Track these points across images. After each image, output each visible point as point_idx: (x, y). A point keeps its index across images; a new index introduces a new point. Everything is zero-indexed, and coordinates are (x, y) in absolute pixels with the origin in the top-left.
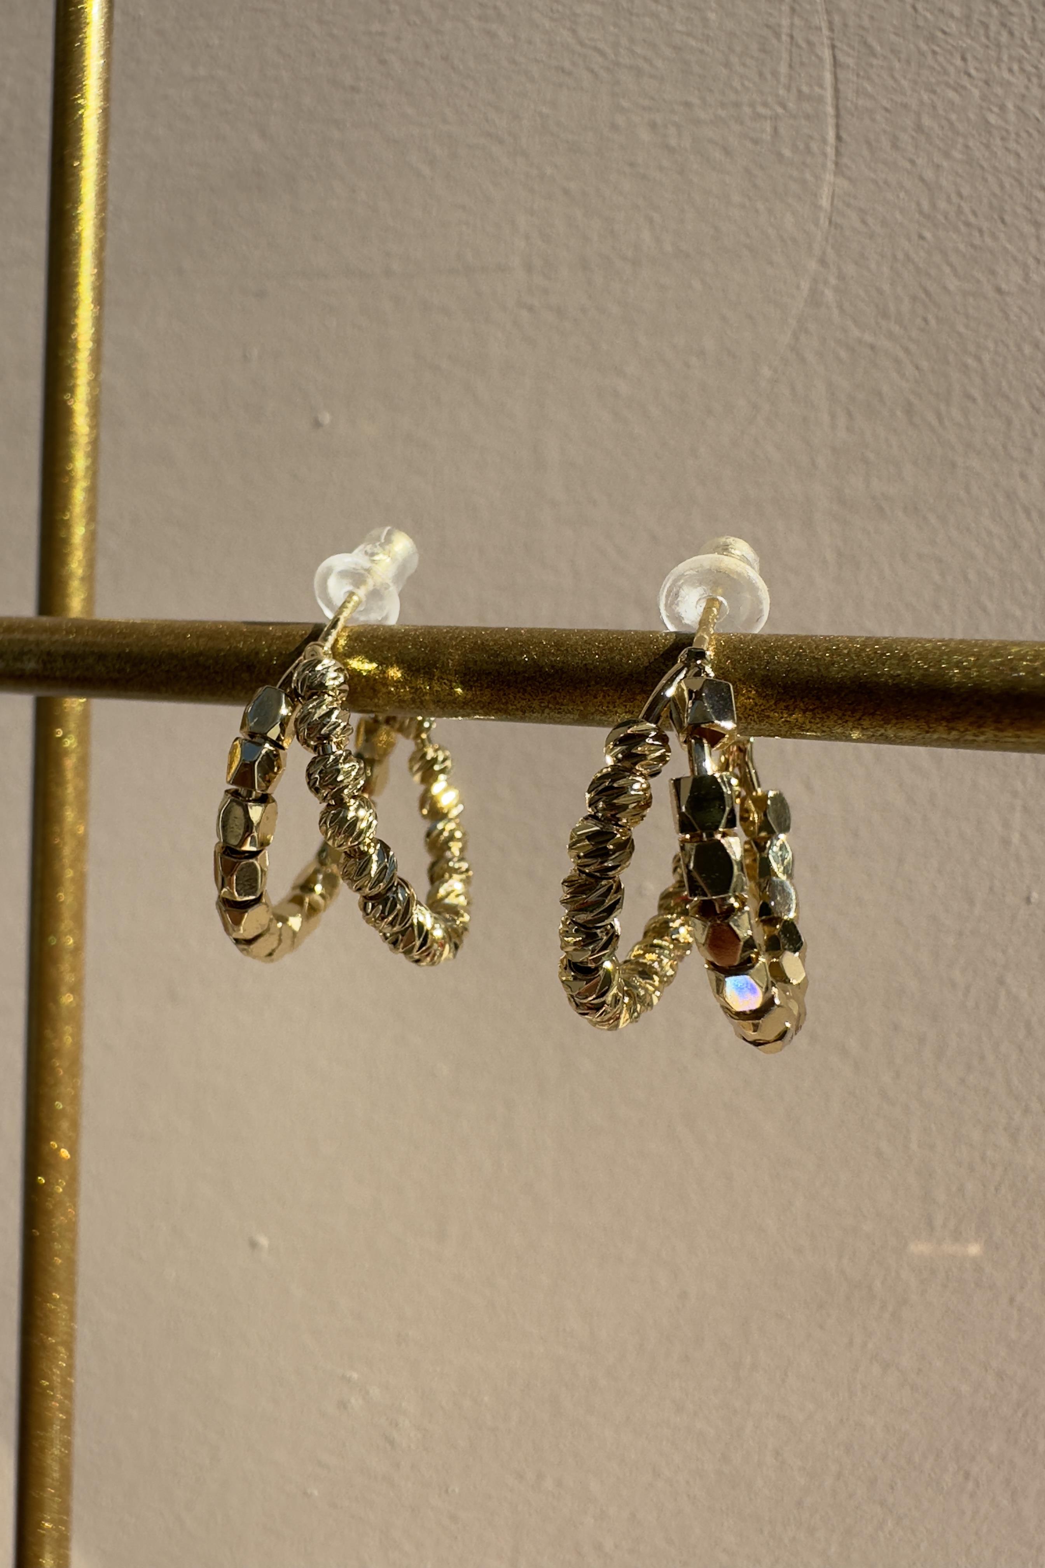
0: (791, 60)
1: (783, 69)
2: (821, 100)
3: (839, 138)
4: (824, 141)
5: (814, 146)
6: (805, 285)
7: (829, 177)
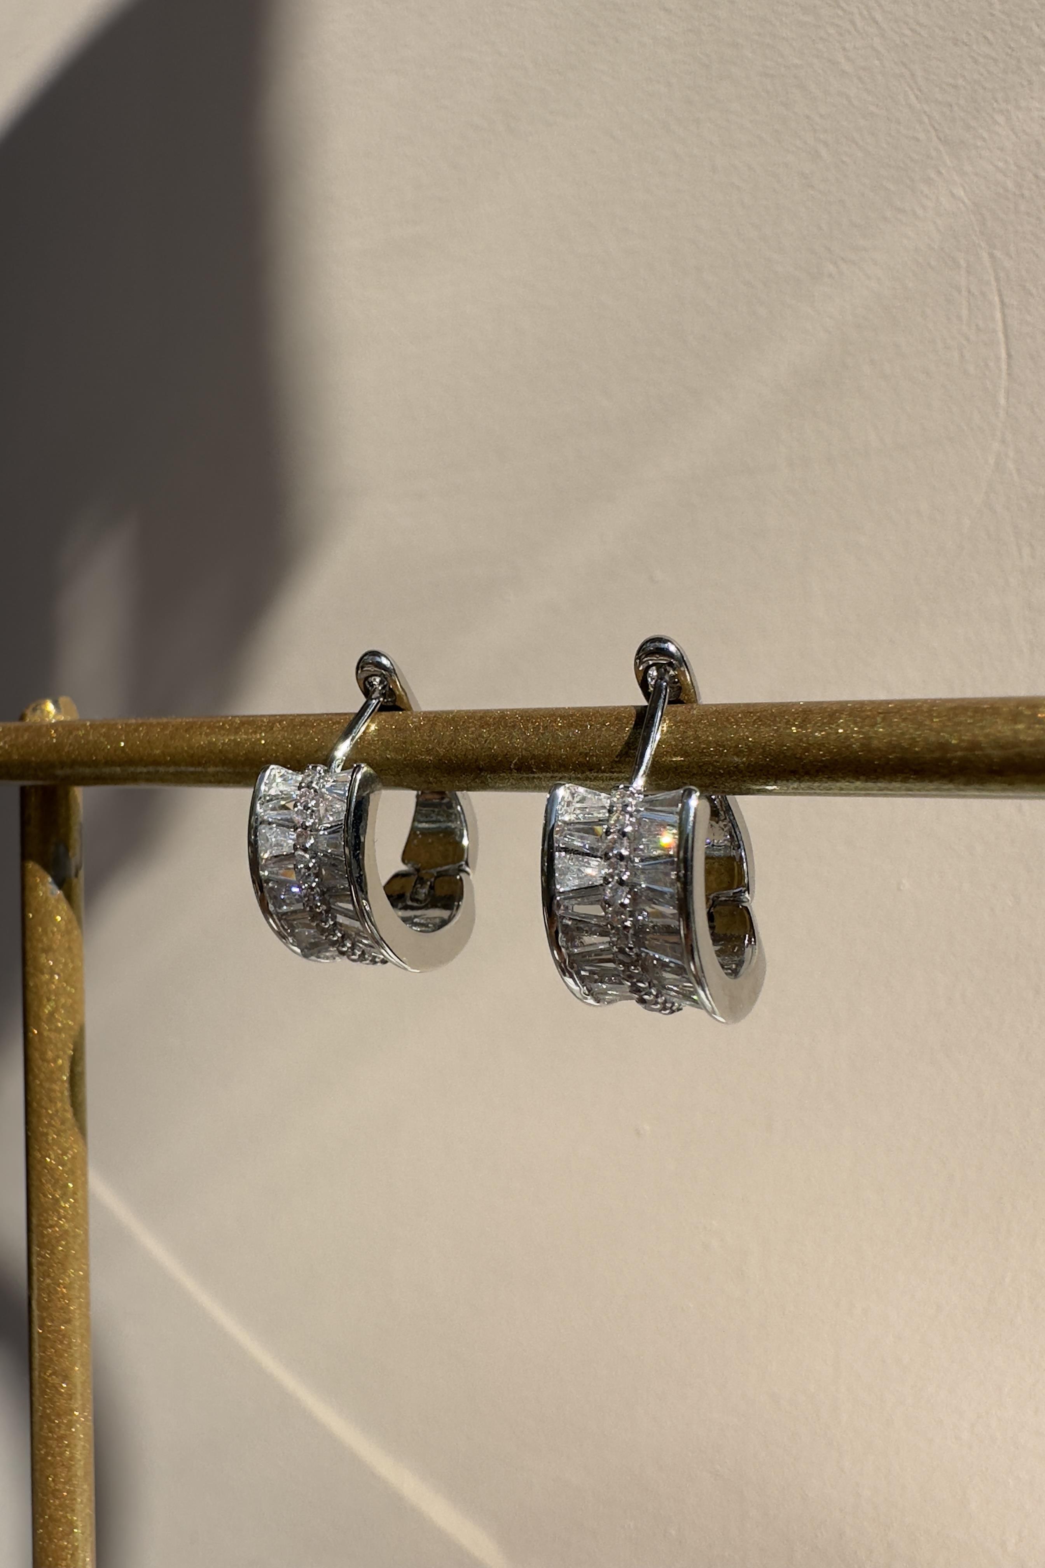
0: (970, 304)
1: (964, 313)
2: (994, 331)
3: (1009, 356)
4: (998, 359)
5: (991, 364)
6: (992, 461)
7: (1004, 382)
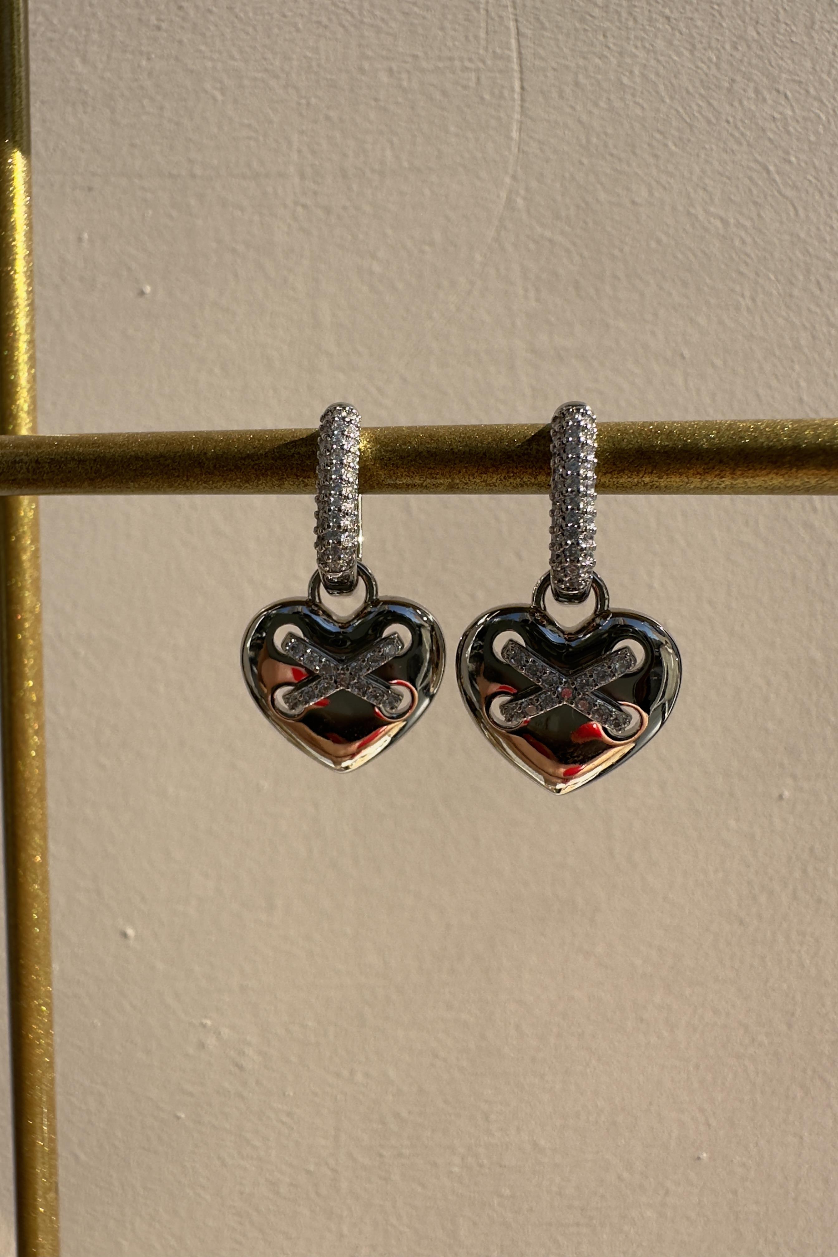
0: (487, 28)
1: (482, 35)
2: (509, 59)
3: (522, 88)
4: (512, 90)
5: (506, 93)
6: (504, 195)
7: (517, 116)
